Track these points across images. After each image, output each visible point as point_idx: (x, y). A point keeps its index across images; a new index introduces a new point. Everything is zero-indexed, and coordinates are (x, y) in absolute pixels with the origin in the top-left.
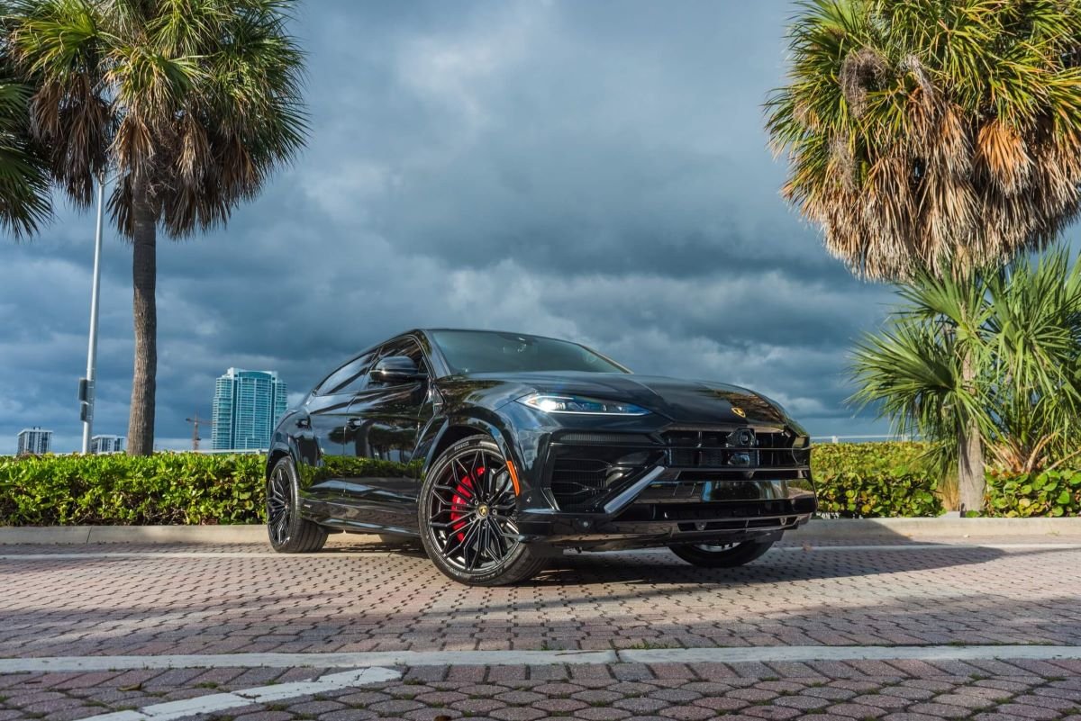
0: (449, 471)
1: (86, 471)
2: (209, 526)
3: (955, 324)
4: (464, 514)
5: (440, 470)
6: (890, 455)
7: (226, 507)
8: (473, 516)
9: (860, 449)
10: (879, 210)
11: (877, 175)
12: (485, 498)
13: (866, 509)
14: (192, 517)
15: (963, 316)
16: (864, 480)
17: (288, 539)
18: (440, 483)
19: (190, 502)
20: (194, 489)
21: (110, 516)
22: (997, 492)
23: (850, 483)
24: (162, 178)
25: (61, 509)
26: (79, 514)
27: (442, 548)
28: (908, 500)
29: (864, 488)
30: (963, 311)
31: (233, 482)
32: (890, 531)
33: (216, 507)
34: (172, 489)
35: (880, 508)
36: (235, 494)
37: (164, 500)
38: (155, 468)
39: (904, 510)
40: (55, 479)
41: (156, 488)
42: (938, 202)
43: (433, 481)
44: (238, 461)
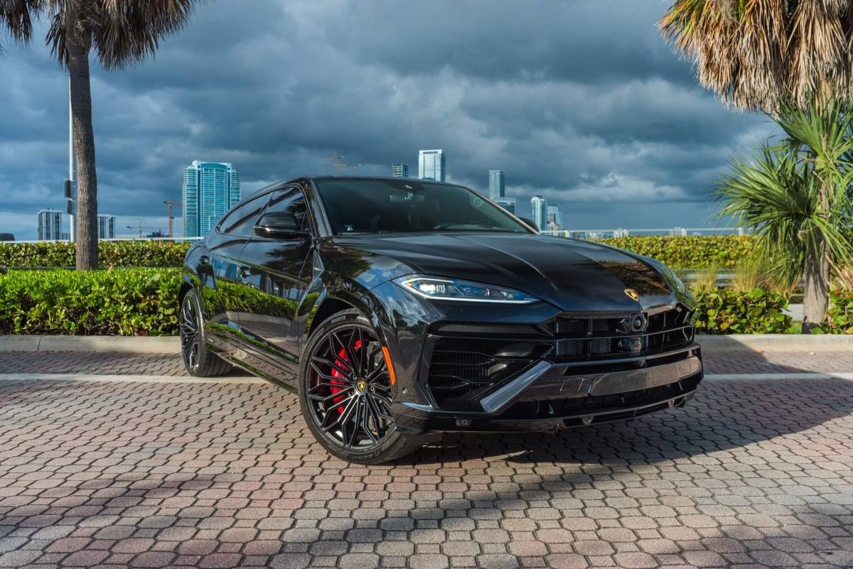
0: (326, 344)
1: (32, 288)
2: (140, 337)
3: (815, 155)
4: (342, 388)
5: (318, 341)
6: (730, 249)
7: (153, 320)
8: (352, 391)
9: (705, 242)
10: (755, 44)
11: (753, 8)
12: (363, 373)
13: (724, 326)
14: (125, 329)
15: (824, 148)
16: (724, 301)
17: (197, 366)
18: (319, 354)
19: (122, 315)
20: (125, 305)
21: (57, 327)
22: (839, 310)
23: (711, 303)
24: (88, 13)
25: (15, 320)
26: (30, 325)
27: (321, 421)
28: (762, 319)
29: (724, 307)
30: (824, 144)
31: (158, 299)
32: (746, 347)
33: (144, 321)
34: (106, 305)
35: (737, 325)
36: (161, 309)
37: (100, 313)
38: (90, 286)
39: (758, 328)
40: (7, 295)
41: (92, 304)
42: (806, 36)
43: (311, 352)
44: (161, 281)
